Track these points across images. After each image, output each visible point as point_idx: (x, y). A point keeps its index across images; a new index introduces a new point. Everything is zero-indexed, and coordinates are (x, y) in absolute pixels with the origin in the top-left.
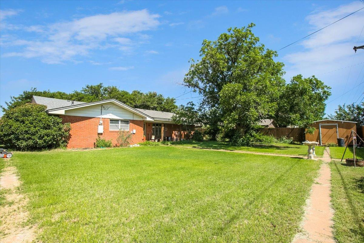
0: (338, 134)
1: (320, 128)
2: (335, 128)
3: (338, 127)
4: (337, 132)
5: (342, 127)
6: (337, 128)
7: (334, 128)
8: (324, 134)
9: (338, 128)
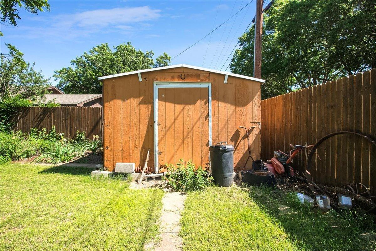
0: (211, 124)
1: (156, 101)
2: (203, 102)
3: (210, 98)
4: (208, 116)
5: (225, 100)
6: (208, 101)
7: (199, 101)
8: (168, 126)
9: (212, 99)
